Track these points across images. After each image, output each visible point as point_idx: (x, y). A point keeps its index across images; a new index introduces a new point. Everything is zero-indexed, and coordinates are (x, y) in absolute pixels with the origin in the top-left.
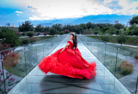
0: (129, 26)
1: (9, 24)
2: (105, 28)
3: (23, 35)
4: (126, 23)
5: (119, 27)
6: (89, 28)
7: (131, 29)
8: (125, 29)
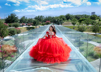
6: (68, 19)
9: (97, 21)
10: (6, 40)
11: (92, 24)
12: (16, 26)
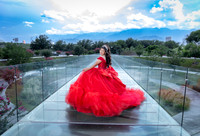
0: (186, 44)
1: (16, 40)
2: (151, 46)
3: (37, 54)
4: (181, 41)
5: (171, 45)
6: (129, 46)
7: (187, 48)
8: (180, 49)
9: (176, 50)
10: (29, 77)
11: (168, 55)
12: (47, 55)
